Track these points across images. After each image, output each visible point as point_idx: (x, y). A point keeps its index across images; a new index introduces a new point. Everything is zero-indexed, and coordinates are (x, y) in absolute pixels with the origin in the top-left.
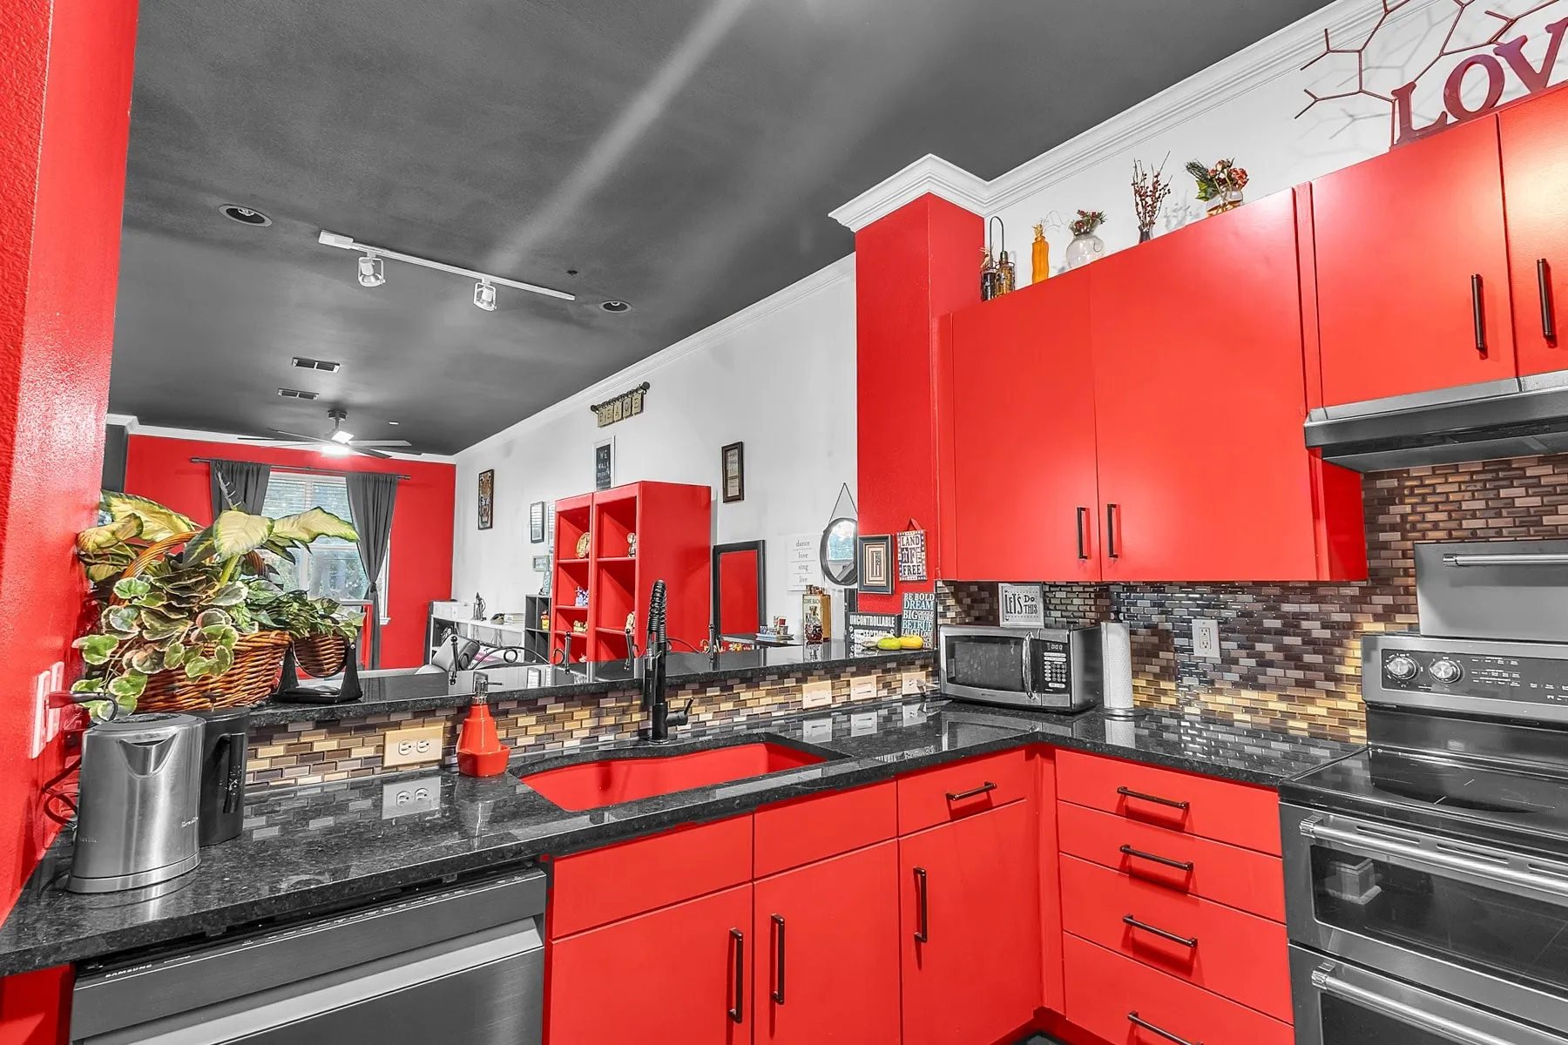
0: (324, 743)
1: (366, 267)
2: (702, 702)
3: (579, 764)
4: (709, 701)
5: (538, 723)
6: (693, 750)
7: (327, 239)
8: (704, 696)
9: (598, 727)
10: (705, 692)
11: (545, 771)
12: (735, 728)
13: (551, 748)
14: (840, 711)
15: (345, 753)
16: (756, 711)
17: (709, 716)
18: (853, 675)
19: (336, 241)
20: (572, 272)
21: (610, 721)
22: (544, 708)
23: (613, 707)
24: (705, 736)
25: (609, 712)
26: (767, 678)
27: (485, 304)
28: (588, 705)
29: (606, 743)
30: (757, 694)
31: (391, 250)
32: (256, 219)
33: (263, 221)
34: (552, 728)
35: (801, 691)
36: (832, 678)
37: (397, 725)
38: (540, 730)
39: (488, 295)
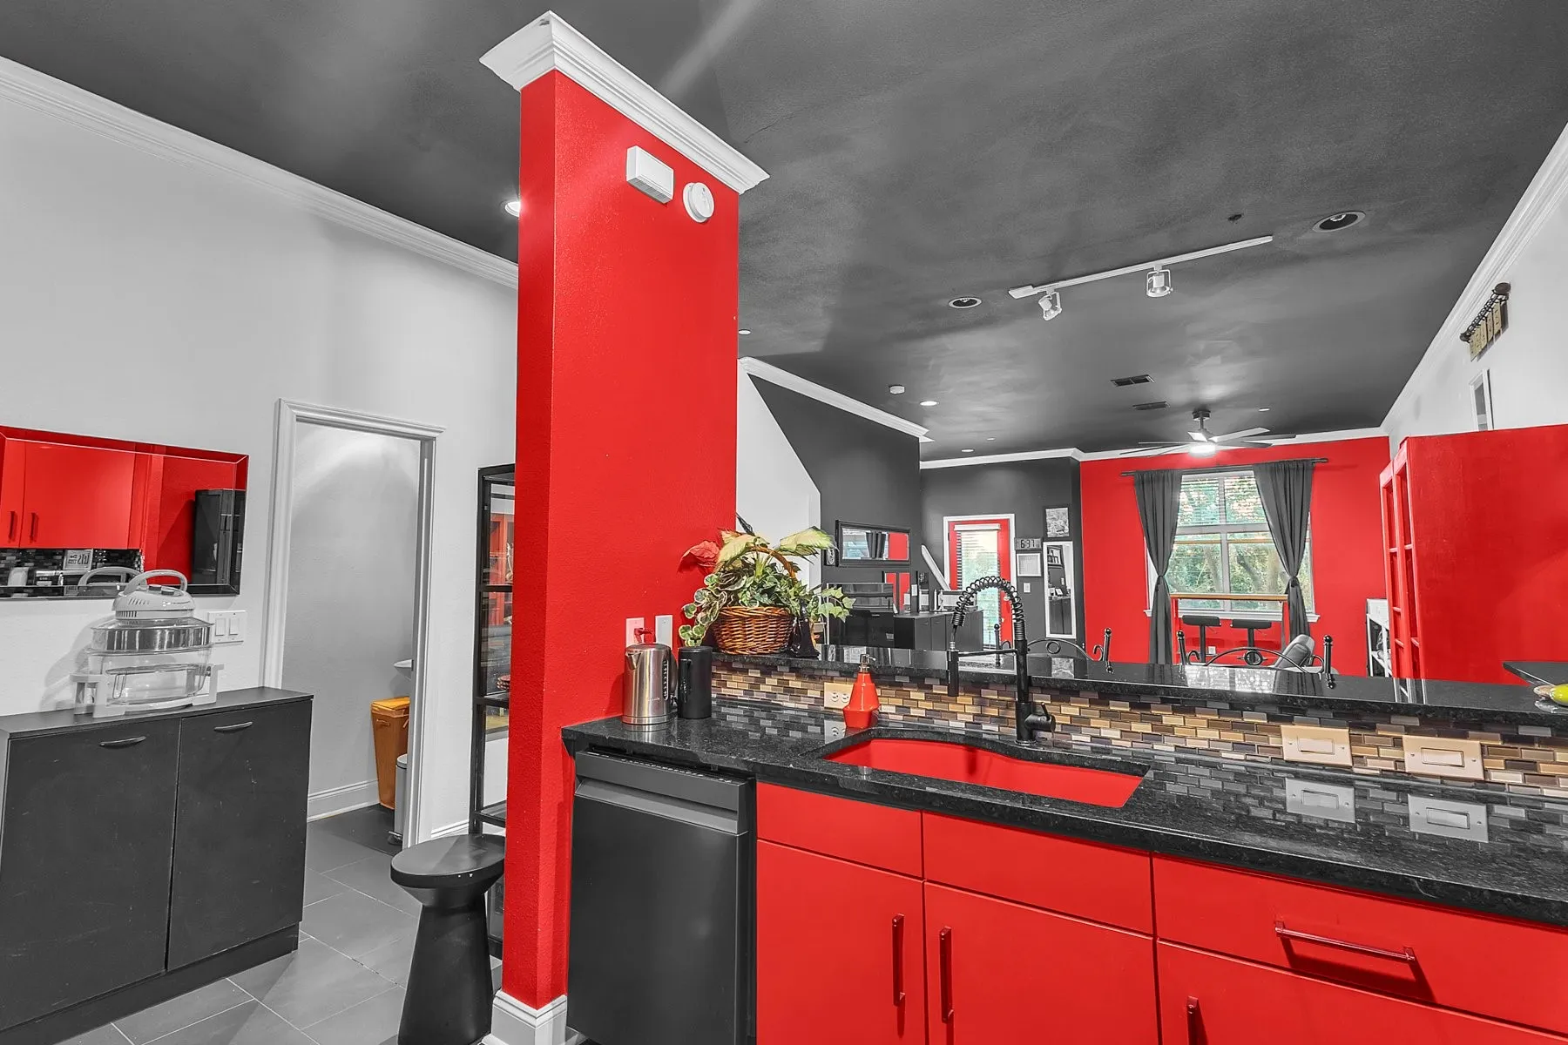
0: (795, 683)
1: (1044, 304)
2: (1103, 715)
3: (946, 743)
4: (1114, 716)
5: (926, 699)
6: (1048, 760)
7: (1017, 294)
8: (1106, 708)
9: (981, 715)
10: (1108, 705)
11: (914, 739)
12: (1156, 757)
13: (938, 723)
14: (1374, 782)
15: (803, 691)
16: (1190, 744)
17: (1116, 734)
18: (1409, 730)
19: (1025, 292)
20: (1235, 218)
21: (994, 712)
22: (930, 687)
23: (996, 700)
24: (1108, 754)
25: (993, 703)
26: (1210, 704)
27: (1158, 291)
28: (970, 692)
29: (989, 732)
30: (1191, 721)
31: (1065, 280)
32: (972, 302)
33: (976, 302)
34: (939, 706)
35: (1278, 733)
36: (1352, 726)
37: (832, 679)
38: (929, 705)
39: (1158, 281)
